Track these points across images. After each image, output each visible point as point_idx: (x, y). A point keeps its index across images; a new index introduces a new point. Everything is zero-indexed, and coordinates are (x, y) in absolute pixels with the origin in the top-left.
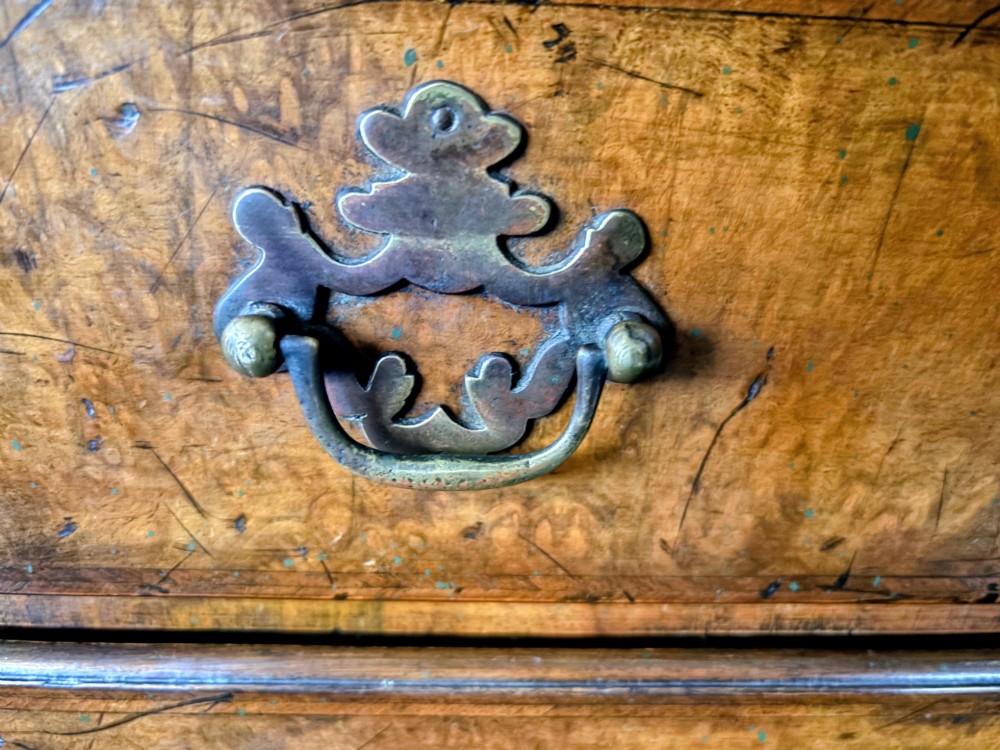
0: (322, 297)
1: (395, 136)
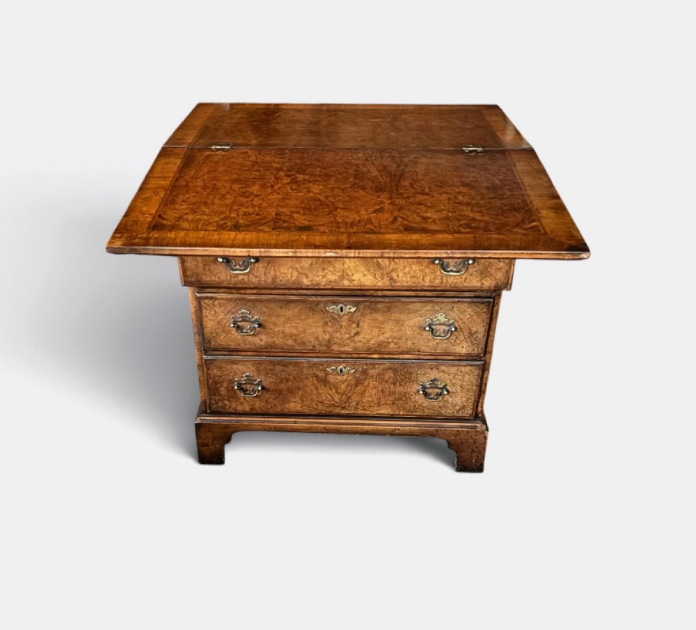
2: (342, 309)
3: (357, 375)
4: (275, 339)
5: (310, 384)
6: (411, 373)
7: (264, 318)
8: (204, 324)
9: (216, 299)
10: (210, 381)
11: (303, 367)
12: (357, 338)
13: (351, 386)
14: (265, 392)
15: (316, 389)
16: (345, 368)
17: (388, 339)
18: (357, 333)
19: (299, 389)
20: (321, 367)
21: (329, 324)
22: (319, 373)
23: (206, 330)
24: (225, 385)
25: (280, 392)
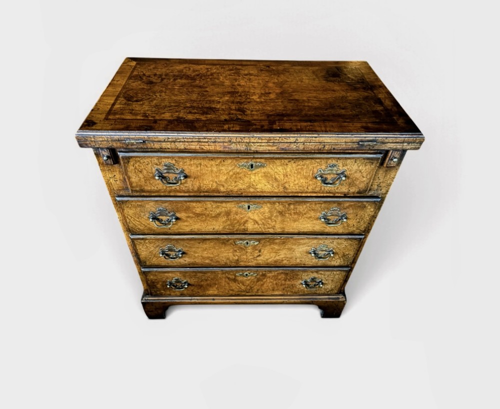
0: (162, 174)
1: (165, 166)
2: (247, 243)
3: (258, 277)
4: (195, 260)
5: (223, 281)
6: (298, 275)
7: (186, 249)
8: (139, 253)
9: (146, 239)
10: (149, 282)
11: (218, 274)
12: (258, 258)
13: (254, 283)
14: (190, 287)
15: (228, 284)
16: (249, 273)
17: (283, 258)
18: (259, 256)
19: (216, 284)
20: (232, 273)
21: (238, 251)
22: (231, 277)
23: (141, 256)
24: (160, 283)
25: (201, 286)
